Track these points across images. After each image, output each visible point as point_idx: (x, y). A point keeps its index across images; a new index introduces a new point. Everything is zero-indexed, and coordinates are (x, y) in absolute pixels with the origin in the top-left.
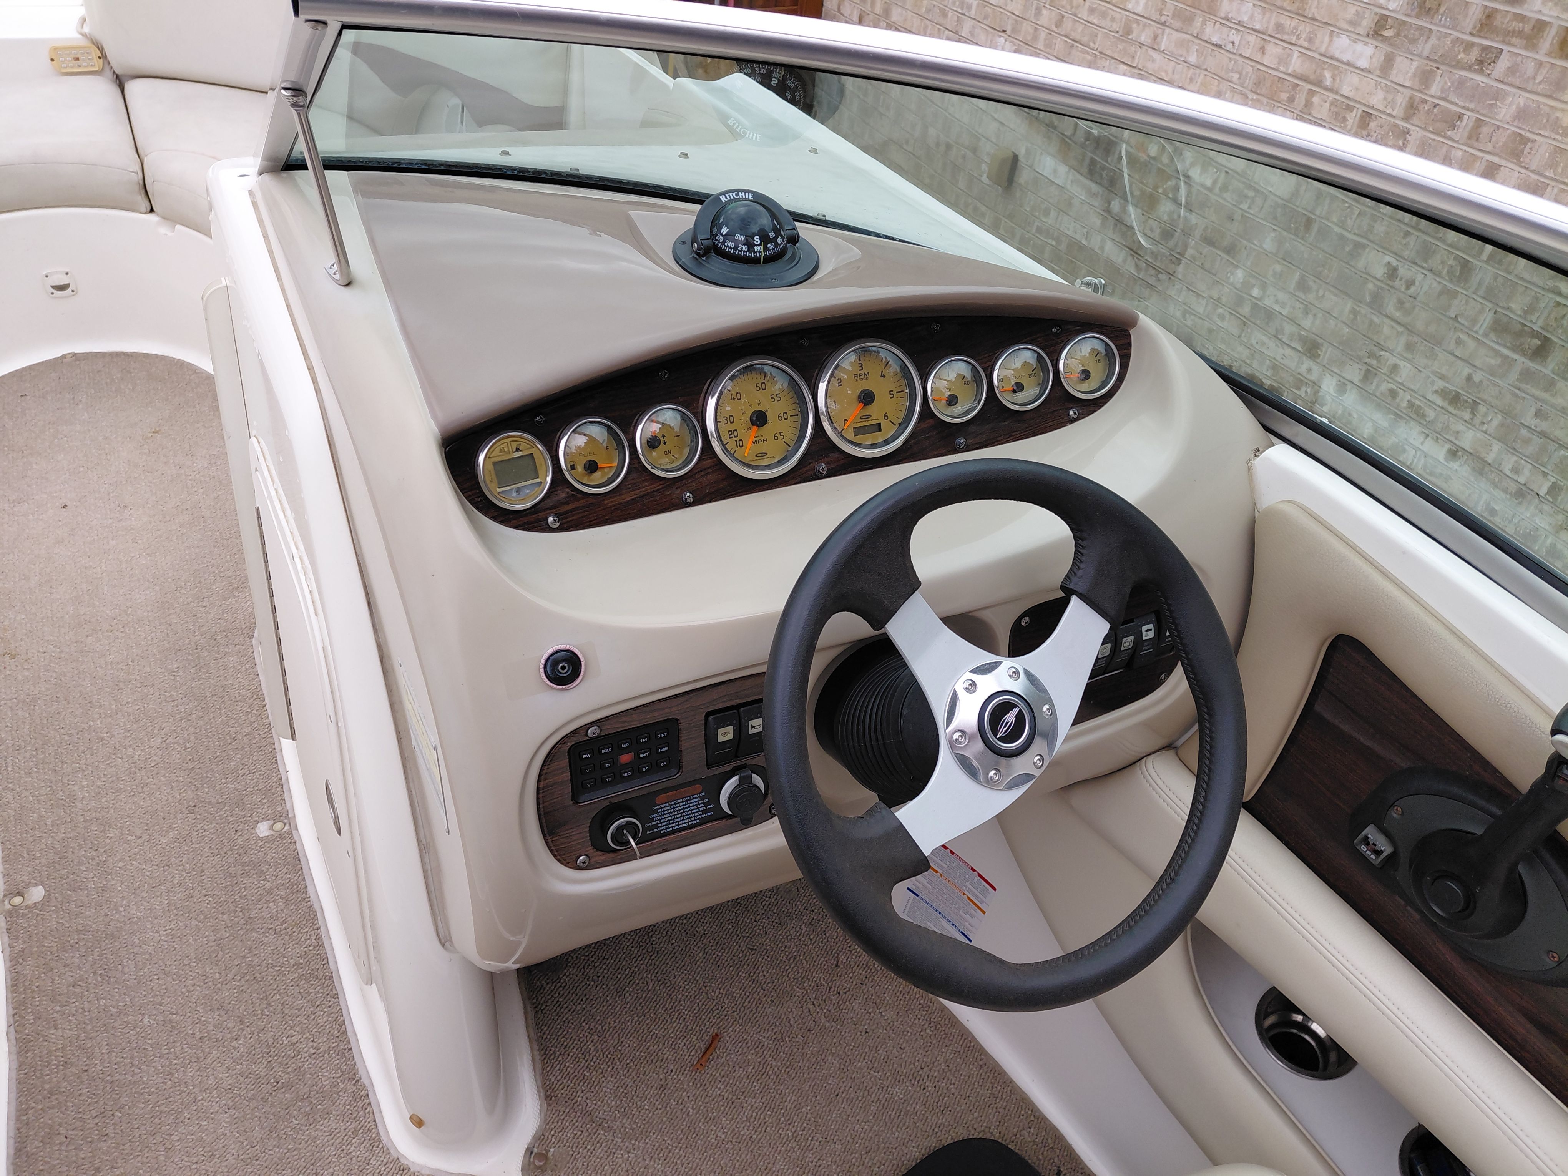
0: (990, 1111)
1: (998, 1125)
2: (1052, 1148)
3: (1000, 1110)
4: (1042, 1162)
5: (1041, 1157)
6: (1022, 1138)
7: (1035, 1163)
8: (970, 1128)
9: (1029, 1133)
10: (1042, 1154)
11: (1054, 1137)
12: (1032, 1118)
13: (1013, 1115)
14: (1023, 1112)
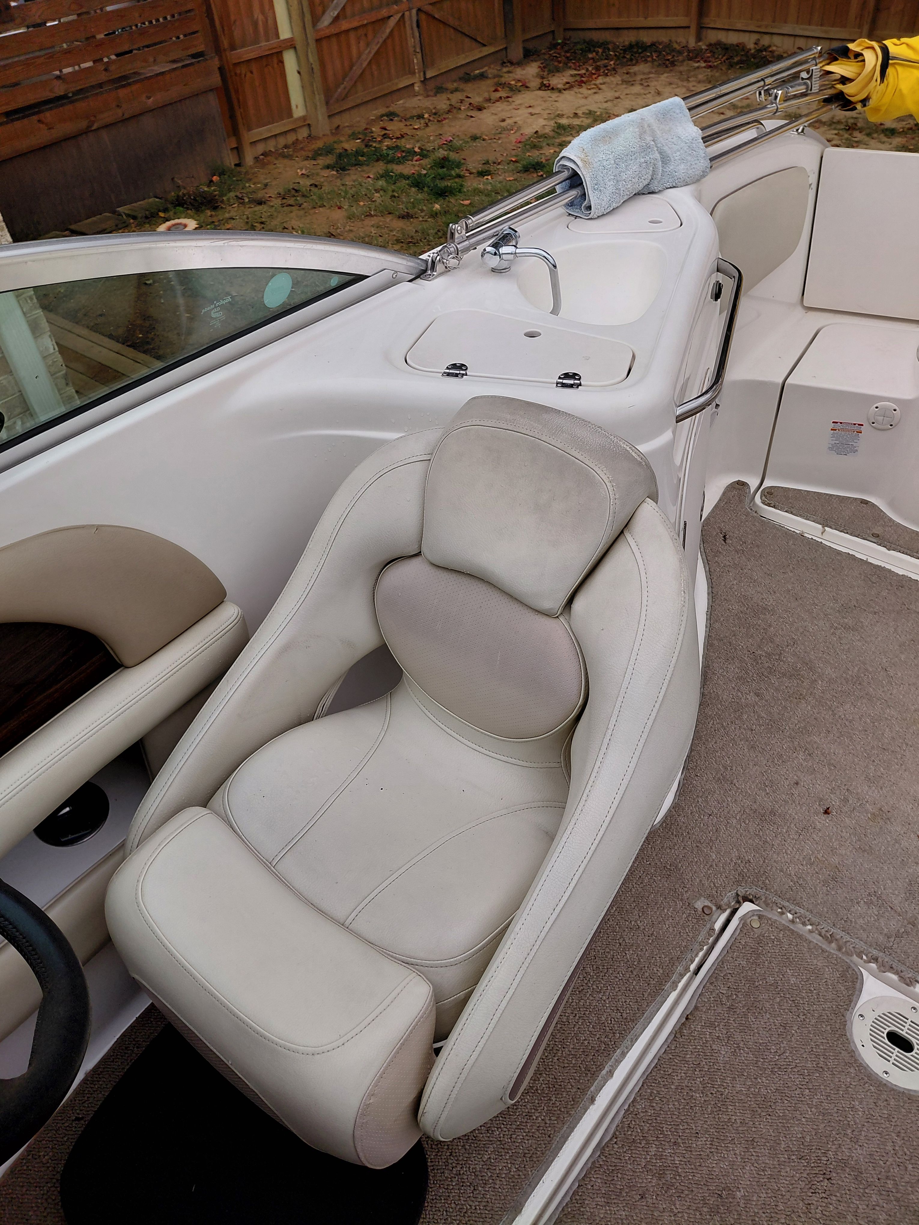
0: (26, 1200)
1: (40, 1187)
2: (56, 1131)
3: (24, 1189)
4: (70, 1137)
5: (65, 1139)
6: (50, 1161)
7: (71, 1143)
8: (45, 1214)
9: (44, 1156)
10: (63, 1138)
11: (46, 1132)
12: (30, 1157)
13: (29, 1176)
14: (25, 1168)
